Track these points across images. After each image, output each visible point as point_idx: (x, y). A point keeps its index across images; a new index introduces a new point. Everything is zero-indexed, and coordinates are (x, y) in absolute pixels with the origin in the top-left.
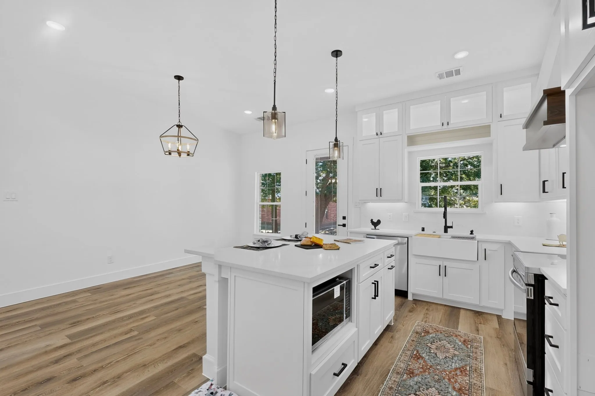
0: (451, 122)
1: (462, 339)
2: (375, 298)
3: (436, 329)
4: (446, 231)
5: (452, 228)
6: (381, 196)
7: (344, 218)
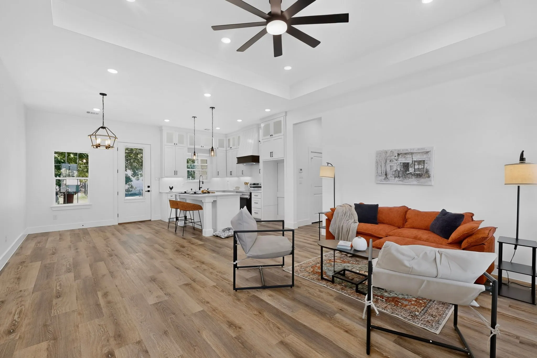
6: (177, 175)
7: (149, 187)
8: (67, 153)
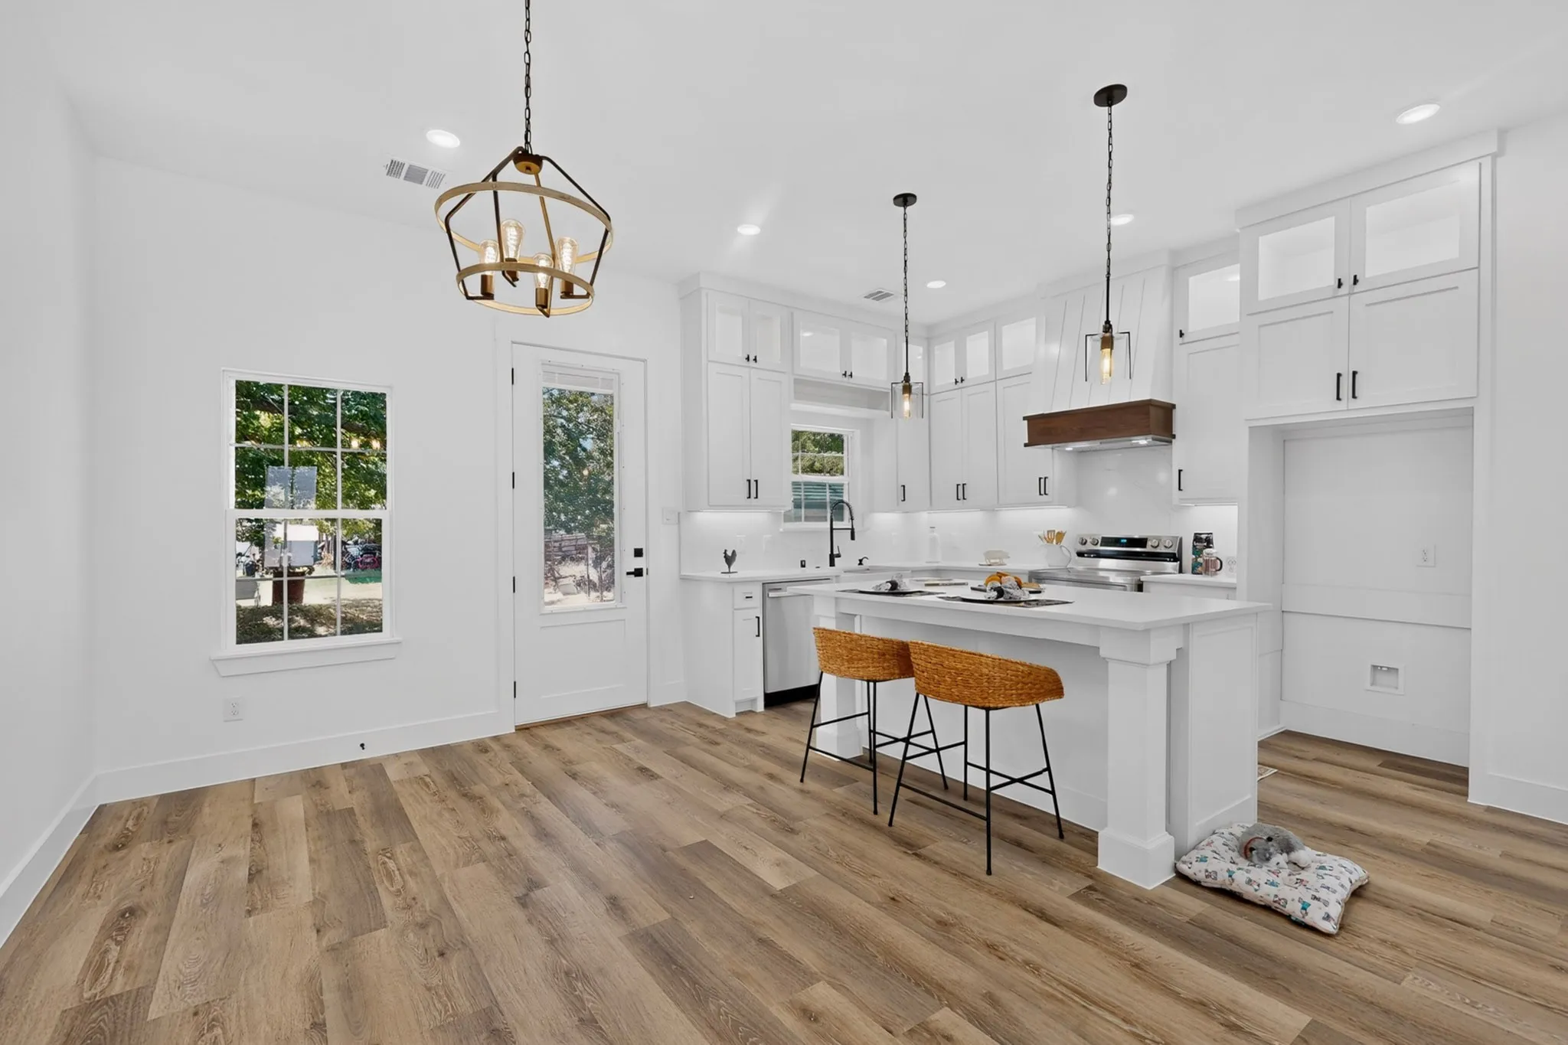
4: (832, 564)
5: (840, 557)
6: (756, 498)
7: (638, 553)
8: (290, 387)
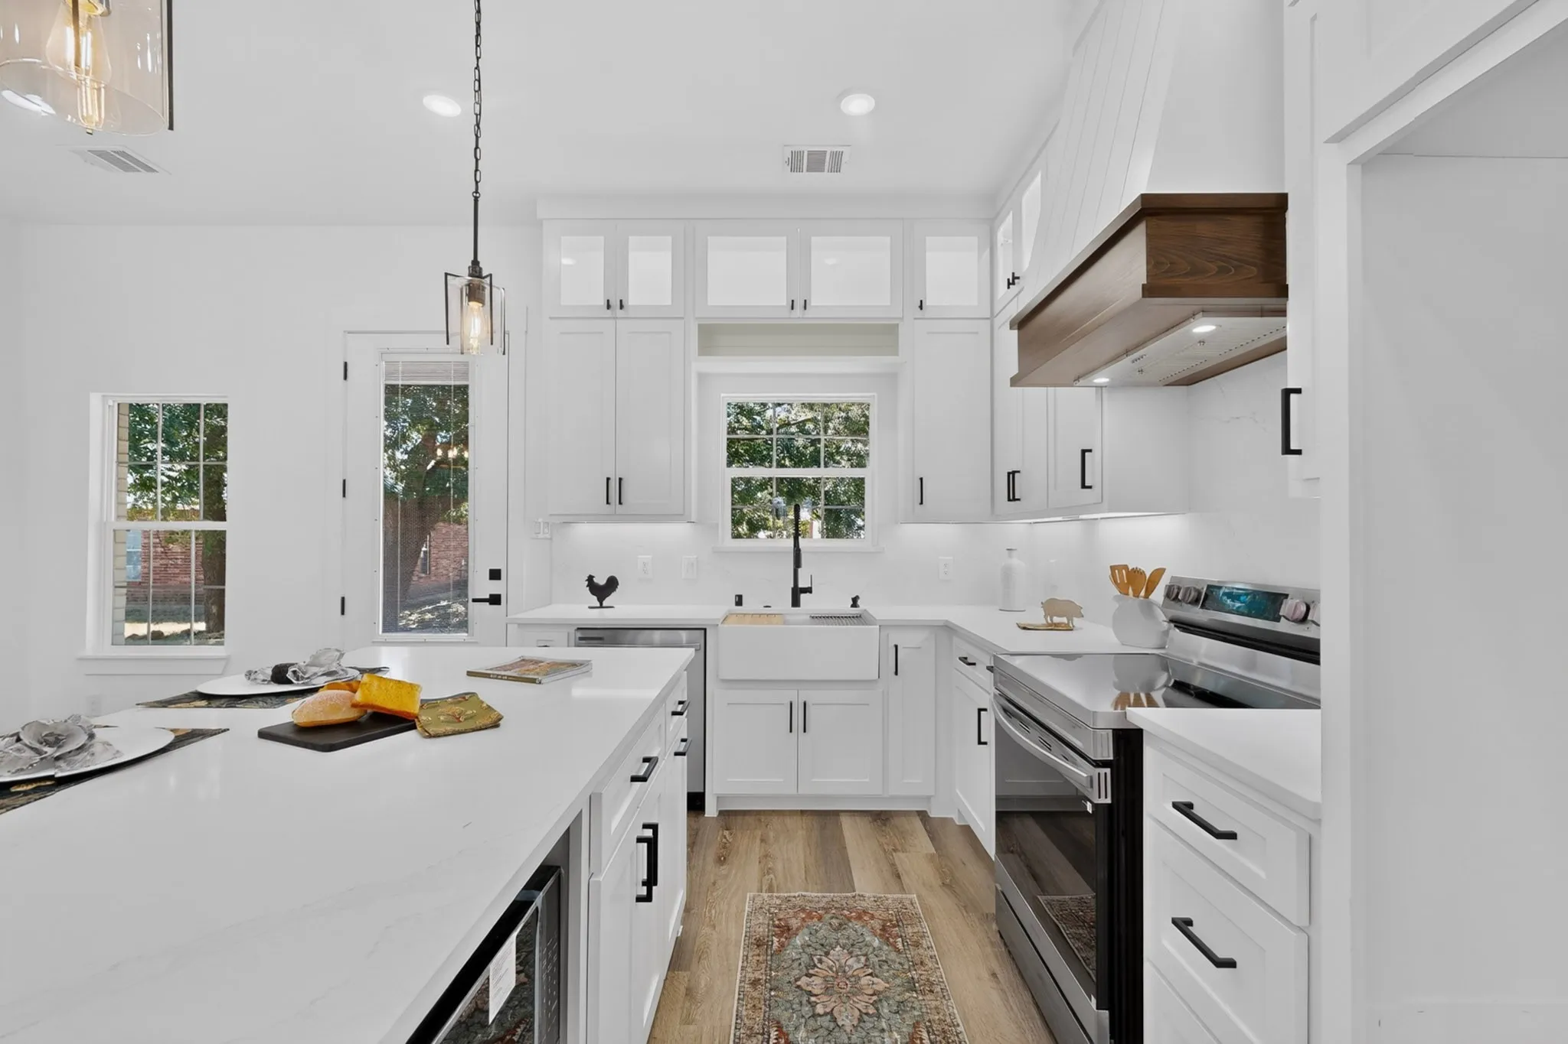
0: (814, 302)
1: (877, 924)
2: (648, 898)
3: (803, 910)
4: (796, 603)
5: (811, 592)
6: (620, 503)
7: (495, 575)
